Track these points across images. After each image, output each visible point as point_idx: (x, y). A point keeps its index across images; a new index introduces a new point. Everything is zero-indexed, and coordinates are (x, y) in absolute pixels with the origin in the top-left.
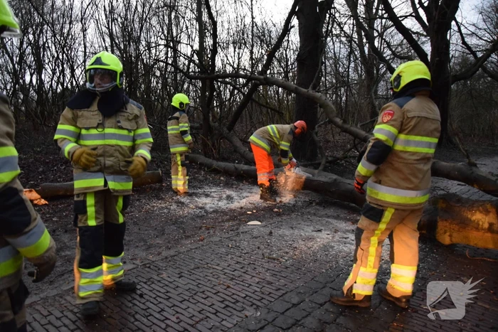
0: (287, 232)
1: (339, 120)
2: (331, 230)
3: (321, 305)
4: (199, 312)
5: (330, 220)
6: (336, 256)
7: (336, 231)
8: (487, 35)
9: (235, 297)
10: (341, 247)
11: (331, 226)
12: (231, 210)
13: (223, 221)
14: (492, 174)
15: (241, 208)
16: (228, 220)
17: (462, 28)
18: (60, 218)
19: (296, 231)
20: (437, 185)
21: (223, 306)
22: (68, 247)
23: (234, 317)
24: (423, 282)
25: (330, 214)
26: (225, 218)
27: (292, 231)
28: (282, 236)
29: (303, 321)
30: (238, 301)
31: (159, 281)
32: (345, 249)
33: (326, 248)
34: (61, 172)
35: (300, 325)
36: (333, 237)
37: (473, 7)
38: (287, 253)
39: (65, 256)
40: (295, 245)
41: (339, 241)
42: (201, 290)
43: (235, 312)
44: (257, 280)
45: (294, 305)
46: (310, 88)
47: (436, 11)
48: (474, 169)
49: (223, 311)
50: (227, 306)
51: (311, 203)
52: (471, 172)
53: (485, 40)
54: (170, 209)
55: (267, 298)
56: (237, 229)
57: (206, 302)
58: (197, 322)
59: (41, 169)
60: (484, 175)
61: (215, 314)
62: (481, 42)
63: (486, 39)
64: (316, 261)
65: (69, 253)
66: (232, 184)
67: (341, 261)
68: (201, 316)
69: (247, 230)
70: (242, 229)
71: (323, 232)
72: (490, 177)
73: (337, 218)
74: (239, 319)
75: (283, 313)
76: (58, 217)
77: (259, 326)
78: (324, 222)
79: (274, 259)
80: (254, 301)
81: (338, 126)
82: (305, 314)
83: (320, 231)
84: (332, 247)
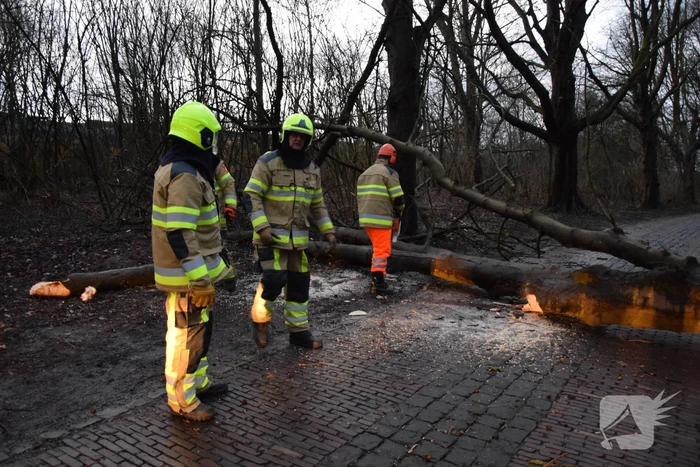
0: (403, 322)
1: (449, 181)
2: (454, 318)
3: (467, 397)
4: (329, 412)
5: (449, 306)
6: (469, 346)
7: (461, 318)
8: (618, 65)
9: (364, 394)
10: (472, 335)
11: (454, 313)
12: (323, 299)
13: (317, 313)
14: (642, 242)
15: (336, 296)
16: (324, 312)
17: (588, 55)
18: (107, 316)
19: (413, 320)
20: (571, 260)
21: (354, 404)
22: (136, 351)
23: (371, 414)
24: (576, 368)
25: (447, 299)
26: (319, 309)
27: (407, 321)
28: (397, 327)
29: (450, 414)
30: (369, 399)
31: (266, 383)
32: (478, 337)
33: (455, 338)
34: (83, 259)
35: (449, 419)
36: (460, 325)
37: (600, 29)
38: (410, 345)
39: (137, 361)
40: (416, 336)
41: (468, 329)
42: (322, 389)
43: (370, 410)
44: (384, 376)
45: (435, 399)
46: (409, 140)
47: (557, 35)
48: (621, 236)
49: (355, 409)
50: (359, 404)
51: (421, 288)
52: (617, 240)
53: (617, 72)
54: (245, 300)
55: (402, 393)
56: (339, 321)
57: (332, 401)
58: (331, 422)
59: (54, 256)
60: (633, 243)
61: (347, 413)
62: (611, 74)
63: (616, 69)
64: (446, 352)
65: (139, 357)
66: (316, 268)
67: (476, 351)
68: (333, 416)
69: (351, 322)
70: (344, 320)
71: (446, 320)
72: (640, 245)
73: (458, 303)
74: (377, 416)
75: (426, 408)
76: (105, 316)
77: (403, 422)
78: (443, 309)
79: (396, 352)
80: (389, 398)
81: (448, 188)
82: (451, 407)
83: (441, 319)
84: (462, 336)
